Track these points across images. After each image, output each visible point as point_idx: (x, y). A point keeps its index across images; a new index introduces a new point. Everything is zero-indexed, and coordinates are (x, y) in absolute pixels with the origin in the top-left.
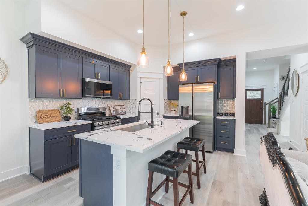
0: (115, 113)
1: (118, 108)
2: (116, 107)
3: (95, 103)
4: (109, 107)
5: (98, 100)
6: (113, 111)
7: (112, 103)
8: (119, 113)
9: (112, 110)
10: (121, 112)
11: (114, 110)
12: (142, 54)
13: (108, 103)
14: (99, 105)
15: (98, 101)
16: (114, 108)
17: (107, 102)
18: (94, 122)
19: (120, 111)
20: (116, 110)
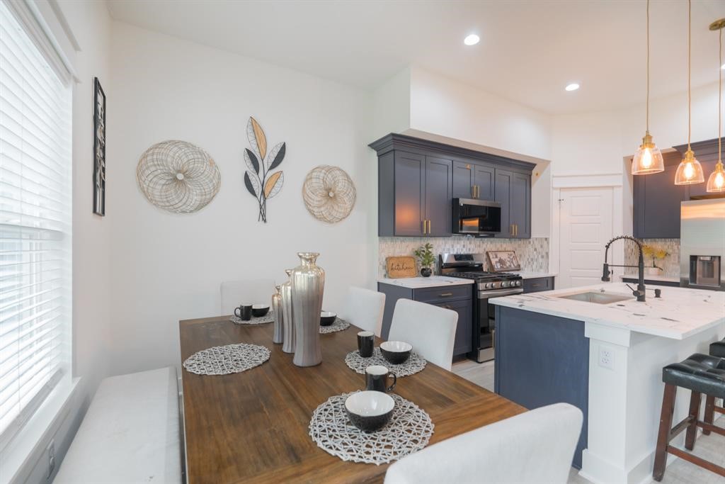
0: (499, 267)
1: (504, 256)
2: (500, 255)
3: (464, 246)
4: (487, 253)
5: (468, 239)
6: (496, 262)
7: (492, 246)
8: (507, 268)
9: (494, 261)
10: (510, 266)
11: (497, 260)
12: (643, 149)
13: (484, 246)
14: (469, 250)
15: (468, 242)
16: (496, 257)
17: (483, 243)
18: (477, 281)
19: (508, 264)
20: (501, 261)
